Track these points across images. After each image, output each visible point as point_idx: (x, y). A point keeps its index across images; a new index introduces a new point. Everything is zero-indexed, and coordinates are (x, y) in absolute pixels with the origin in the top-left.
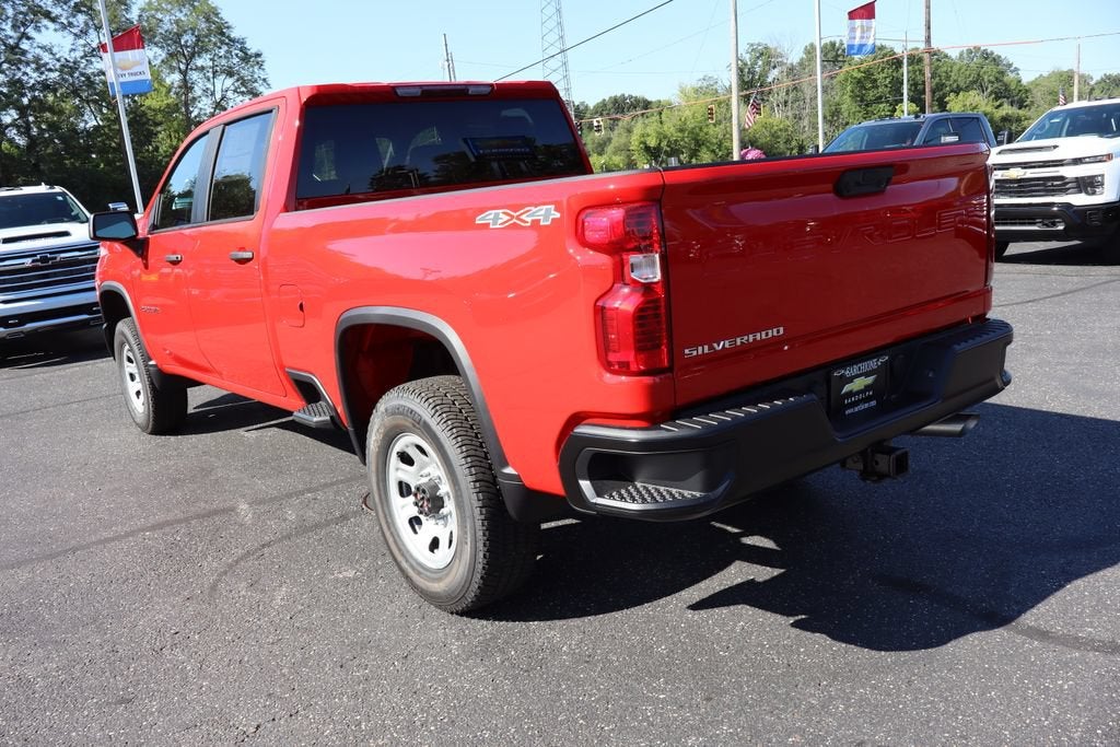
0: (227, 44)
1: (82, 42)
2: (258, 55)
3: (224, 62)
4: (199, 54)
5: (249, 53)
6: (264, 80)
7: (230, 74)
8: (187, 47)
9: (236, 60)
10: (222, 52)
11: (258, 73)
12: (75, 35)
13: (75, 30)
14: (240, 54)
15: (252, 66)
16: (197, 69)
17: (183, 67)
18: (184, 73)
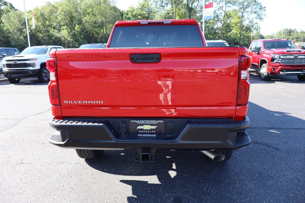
0: (256, 5)
1: (218, 5)
2: (265, 7)
3: (254, 9)
4: (248, 8)
5: (262, 7)
6: (265, 15)
7: (255, 13)
8: (245, 6)
9: (258, 9)
10: (254, 7)
11: (263, 12)
12: (217, 4)
13: (217, 2)
14: (260, 7)
15: (262, 11)
16: (246, 12)
17: (243, 11)
18: (242, 13)
